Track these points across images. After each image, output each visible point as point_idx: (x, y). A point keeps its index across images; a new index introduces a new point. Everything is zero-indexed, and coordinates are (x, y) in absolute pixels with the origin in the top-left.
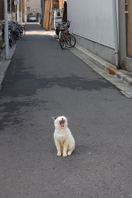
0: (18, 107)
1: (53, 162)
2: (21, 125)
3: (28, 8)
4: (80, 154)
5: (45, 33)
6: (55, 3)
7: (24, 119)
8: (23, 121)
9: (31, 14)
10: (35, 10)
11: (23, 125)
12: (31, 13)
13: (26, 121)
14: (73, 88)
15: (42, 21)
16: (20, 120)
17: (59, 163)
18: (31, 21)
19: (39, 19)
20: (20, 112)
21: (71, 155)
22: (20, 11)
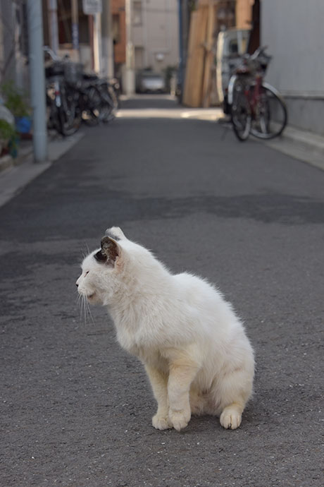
0: (29, 267)
1: (127, 454)
2: (18, 317)
3: (138, 50)
4: (278, 424)
5: (186, 114)
6: (222, 16)
7: (39, 300)
8: (31, 305)
9: (149, 69)
10: (160, 57)
11: (24, 319)
12: (146, 64)
13: (46, 305)
14: (267, 219)
15: (180, 86)
16: (18, 304)
17: (155, 462)
18: (148, 92)
19: (174, 82)
20: (29, 280)
21: (238, 428)
22: (104, 34)
